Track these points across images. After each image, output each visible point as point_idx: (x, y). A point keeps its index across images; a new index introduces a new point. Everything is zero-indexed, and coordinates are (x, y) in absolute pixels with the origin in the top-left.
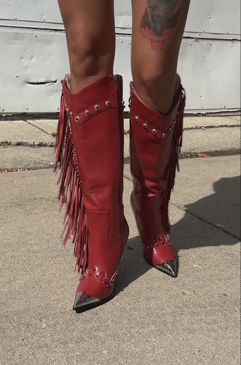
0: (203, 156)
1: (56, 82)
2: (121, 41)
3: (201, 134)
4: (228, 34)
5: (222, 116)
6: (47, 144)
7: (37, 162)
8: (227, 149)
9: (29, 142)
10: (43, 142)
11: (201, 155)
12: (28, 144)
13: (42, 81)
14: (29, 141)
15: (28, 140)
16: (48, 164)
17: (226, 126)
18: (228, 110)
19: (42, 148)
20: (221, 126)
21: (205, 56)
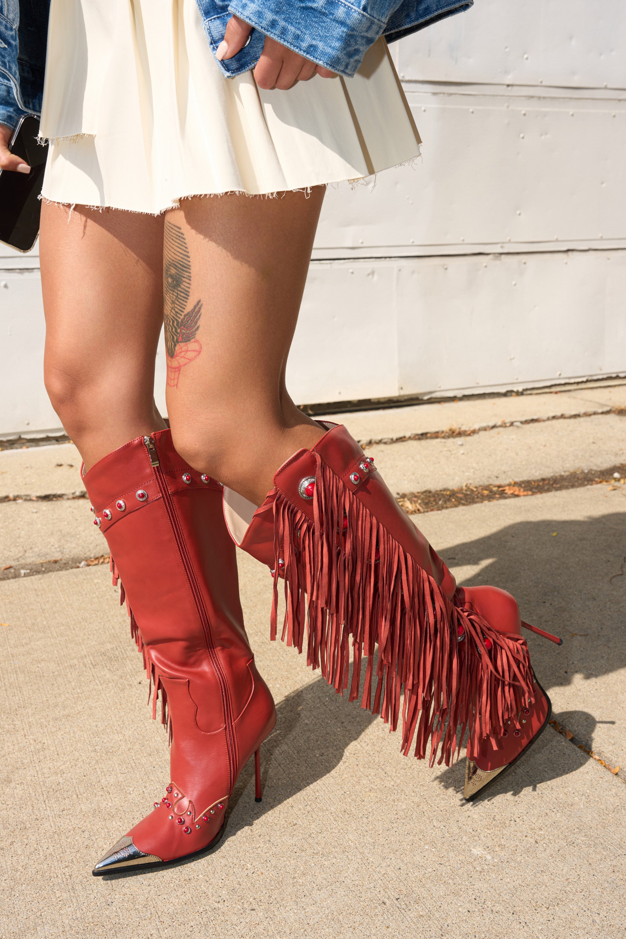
0: (516, 493)
2: (351, 271)
3: (513, 439)
4: (557, 241)
5: (556, 393)
8: (565, 472)
11: (511, 492)
17: (562, 417)
18: (567, 381)
20: (554, 418)
21: (515, 285)
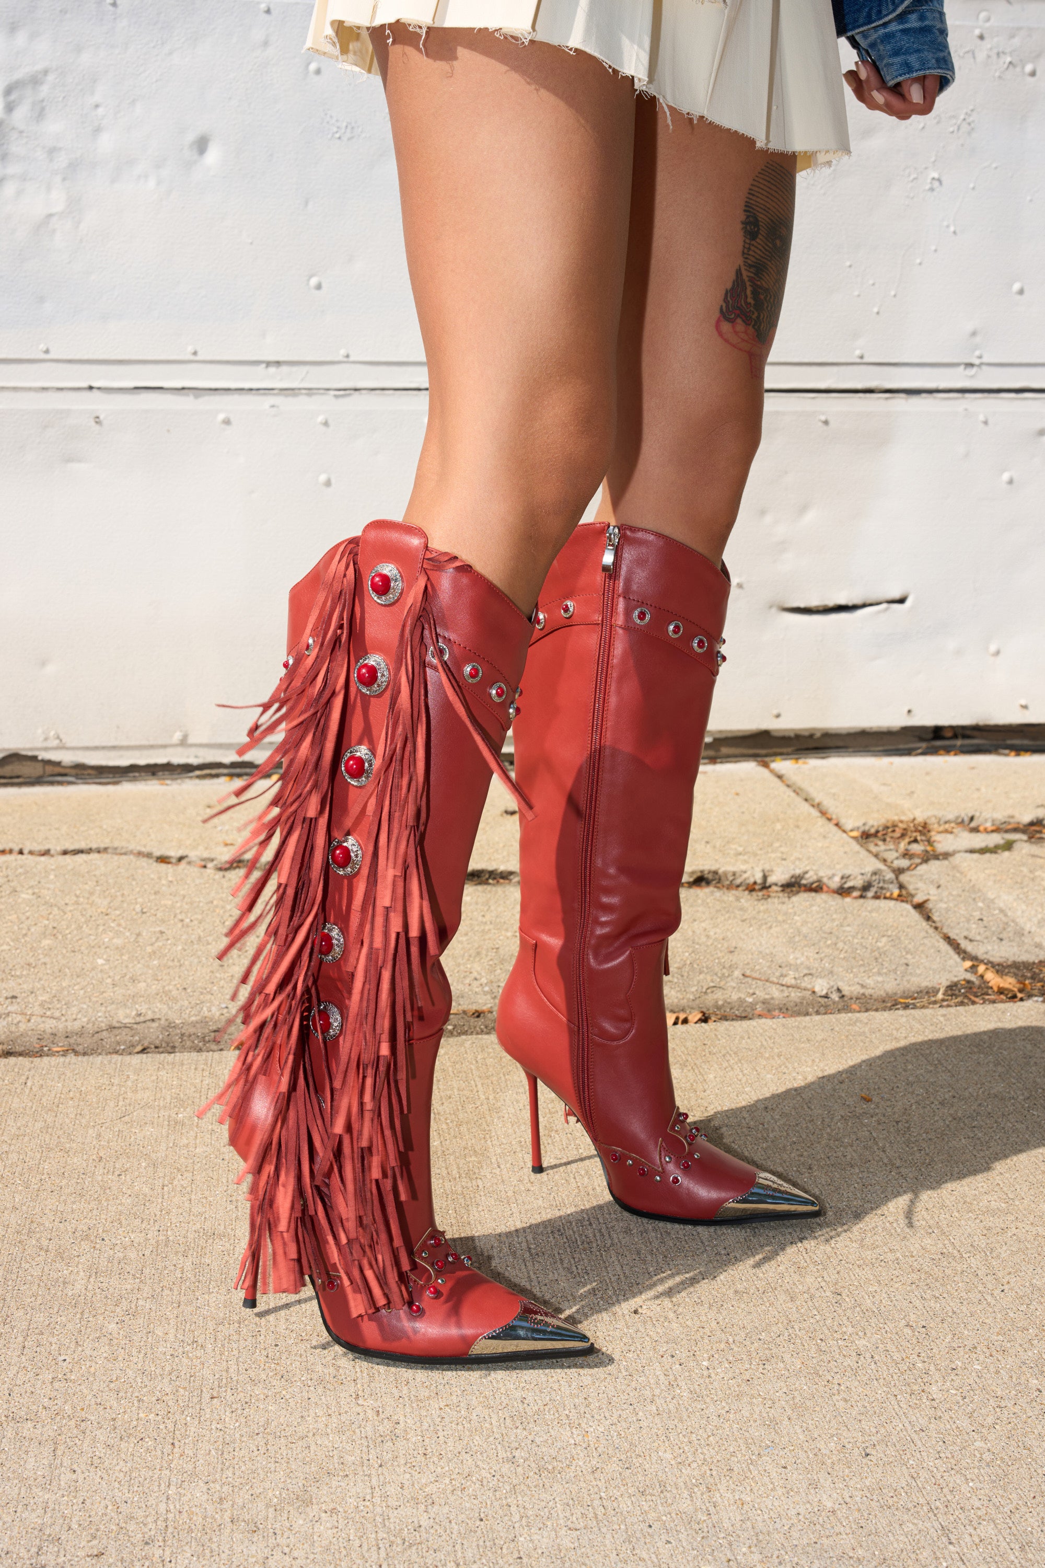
1: (902, 601)
6: (825, 880)
7: (755, 975)
9: (745, 872)
10: (806, 872)
12: (738, 881)
13: (842, 601)
14: (743, 867)
15: (746, 862)
16: (803, 985)
19: (802, 899)
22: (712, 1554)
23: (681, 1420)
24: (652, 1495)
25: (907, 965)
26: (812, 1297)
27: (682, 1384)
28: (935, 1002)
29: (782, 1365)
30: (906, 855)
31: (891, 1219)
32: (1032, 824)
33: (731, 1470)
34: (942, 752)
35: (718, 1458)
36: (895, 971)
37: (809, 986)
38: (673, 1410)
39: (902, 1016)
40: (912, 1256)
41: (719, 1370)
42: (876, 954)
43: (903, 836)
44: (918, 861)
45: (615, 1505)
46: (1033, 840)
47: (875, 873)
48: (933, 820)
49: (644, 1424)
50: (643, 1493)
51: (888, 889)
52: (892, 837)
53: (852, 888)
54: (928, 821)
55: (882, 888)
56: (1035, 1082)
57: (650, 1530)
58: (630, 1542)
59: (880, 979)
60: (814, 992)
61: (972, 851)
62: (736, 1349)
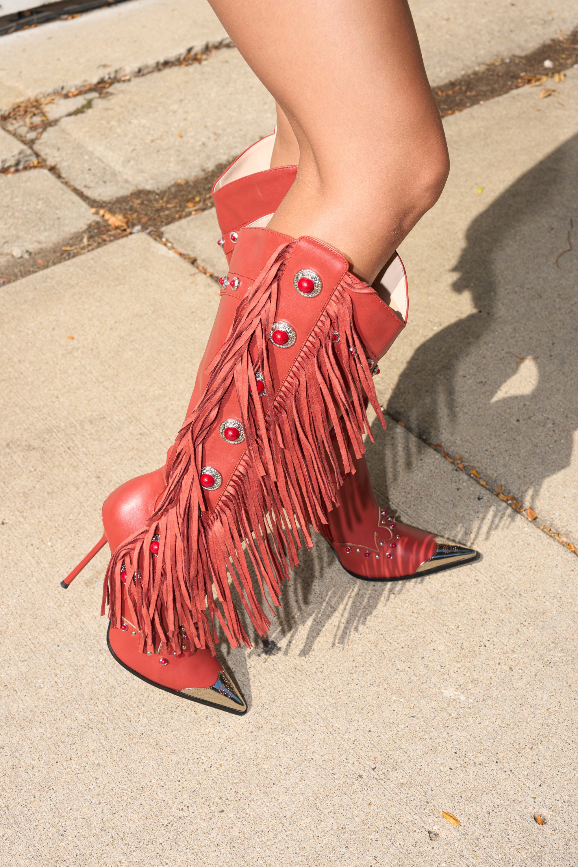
16: (5, 251)
22: (91, 650)
23: (51, 582)
24: (52, 629)
25: (59, 218)
26: (87, 484)
27: (43, 560)
28: (83, 248)
29: (86, 532)
30: (33, 128)
31: (109, 419)
32: (99, 83)
33: (83, 601)
34: (26, 27)
35: (76, 596)
36: (53, 225)
37: (9, 251)
38: (44, 577)
39: (70, 266)
40: (127, 441)
41: (57, 546)
42: (39, 215)
43: (26, 112)
44: (40, 130)
45: (38, 640)
46: (103, 95)
47: (20, 153)
48: (40, 96)
49: (34, 590)
50: (48, 629)
51: (30, 160)
52: (19, 115)
53: (10, 167)
54: (38, 98)
55: (27, 161)
56: (154, 298)
57: (59, 648)
58: (52, 658)
59: (46, 234)
60: (13, 256)
61: (70, 115)
62: (61, 530)
